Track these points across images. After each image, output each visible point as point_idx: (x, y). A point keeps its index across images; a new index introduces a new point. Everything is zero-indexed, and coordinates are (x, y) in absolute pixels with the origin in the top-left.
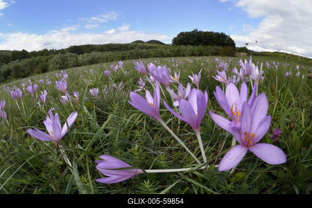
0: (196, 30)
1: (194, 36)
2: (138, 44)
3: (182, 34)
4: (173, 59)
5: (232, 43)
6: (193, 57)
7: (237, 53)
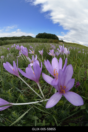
0: (45, 33)
1: (44, 35)
2: (23, 37)
3: (39, 34)
4: (35, 43)
5: (58, 38)
6: (43, 43)
7: (59, 42)
